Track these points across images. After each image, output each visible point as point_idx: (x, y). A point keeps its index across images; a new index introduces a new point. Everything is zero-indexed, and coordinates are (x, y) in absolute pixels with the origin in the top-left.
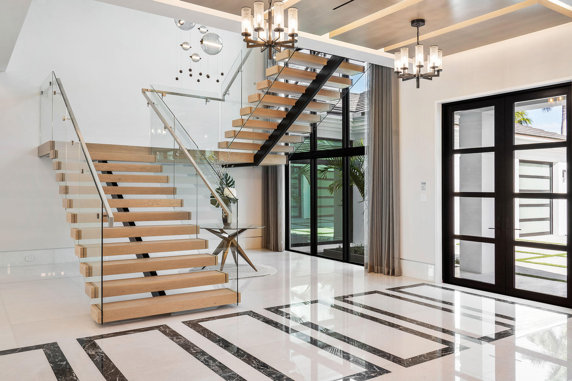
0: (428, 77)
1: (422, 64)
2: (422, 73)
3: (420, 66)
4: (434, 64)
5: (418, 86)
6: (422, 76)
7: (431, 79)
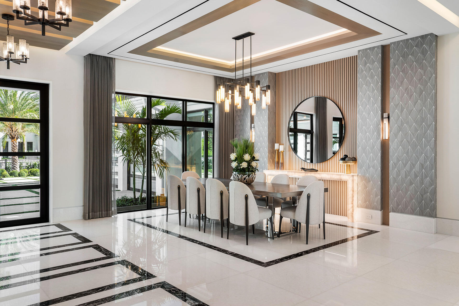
0: (17, 62)
1: (13, 51)
2: (12, 58)
3: (11, 53)
4: (23, 53)
5: (8, 68)
6: (12, 60)
7: (19, 64)
